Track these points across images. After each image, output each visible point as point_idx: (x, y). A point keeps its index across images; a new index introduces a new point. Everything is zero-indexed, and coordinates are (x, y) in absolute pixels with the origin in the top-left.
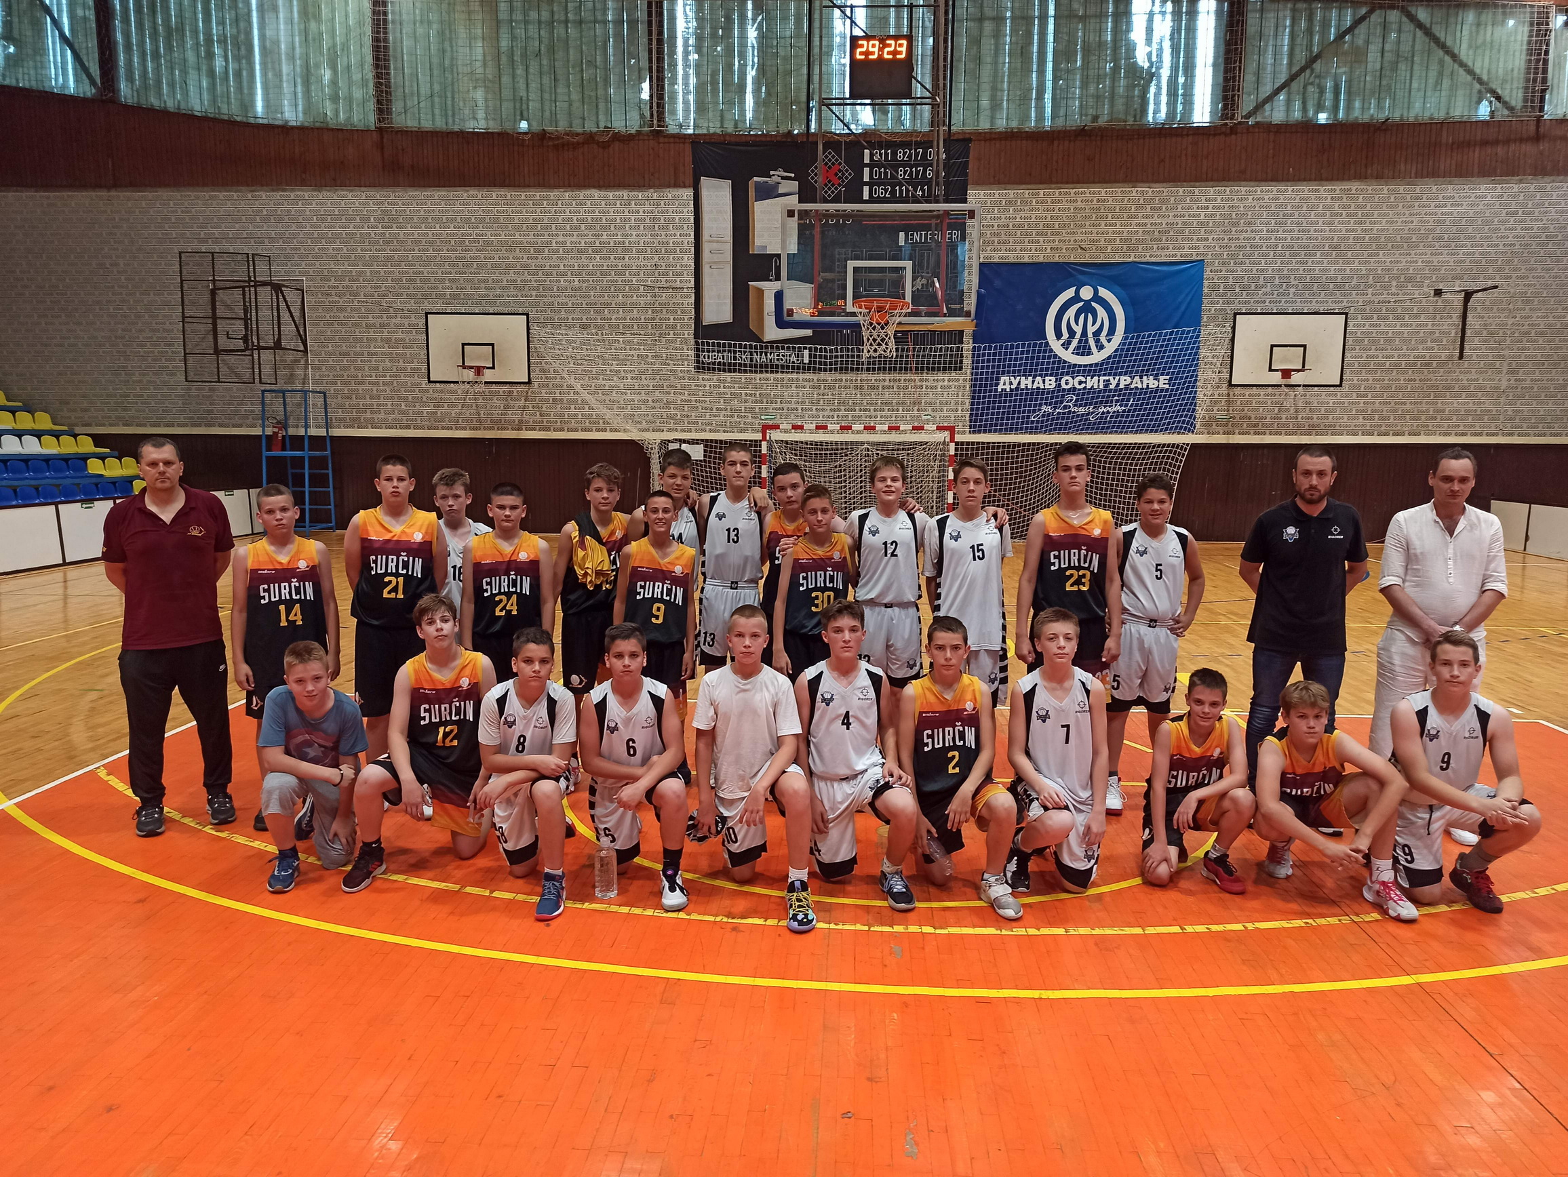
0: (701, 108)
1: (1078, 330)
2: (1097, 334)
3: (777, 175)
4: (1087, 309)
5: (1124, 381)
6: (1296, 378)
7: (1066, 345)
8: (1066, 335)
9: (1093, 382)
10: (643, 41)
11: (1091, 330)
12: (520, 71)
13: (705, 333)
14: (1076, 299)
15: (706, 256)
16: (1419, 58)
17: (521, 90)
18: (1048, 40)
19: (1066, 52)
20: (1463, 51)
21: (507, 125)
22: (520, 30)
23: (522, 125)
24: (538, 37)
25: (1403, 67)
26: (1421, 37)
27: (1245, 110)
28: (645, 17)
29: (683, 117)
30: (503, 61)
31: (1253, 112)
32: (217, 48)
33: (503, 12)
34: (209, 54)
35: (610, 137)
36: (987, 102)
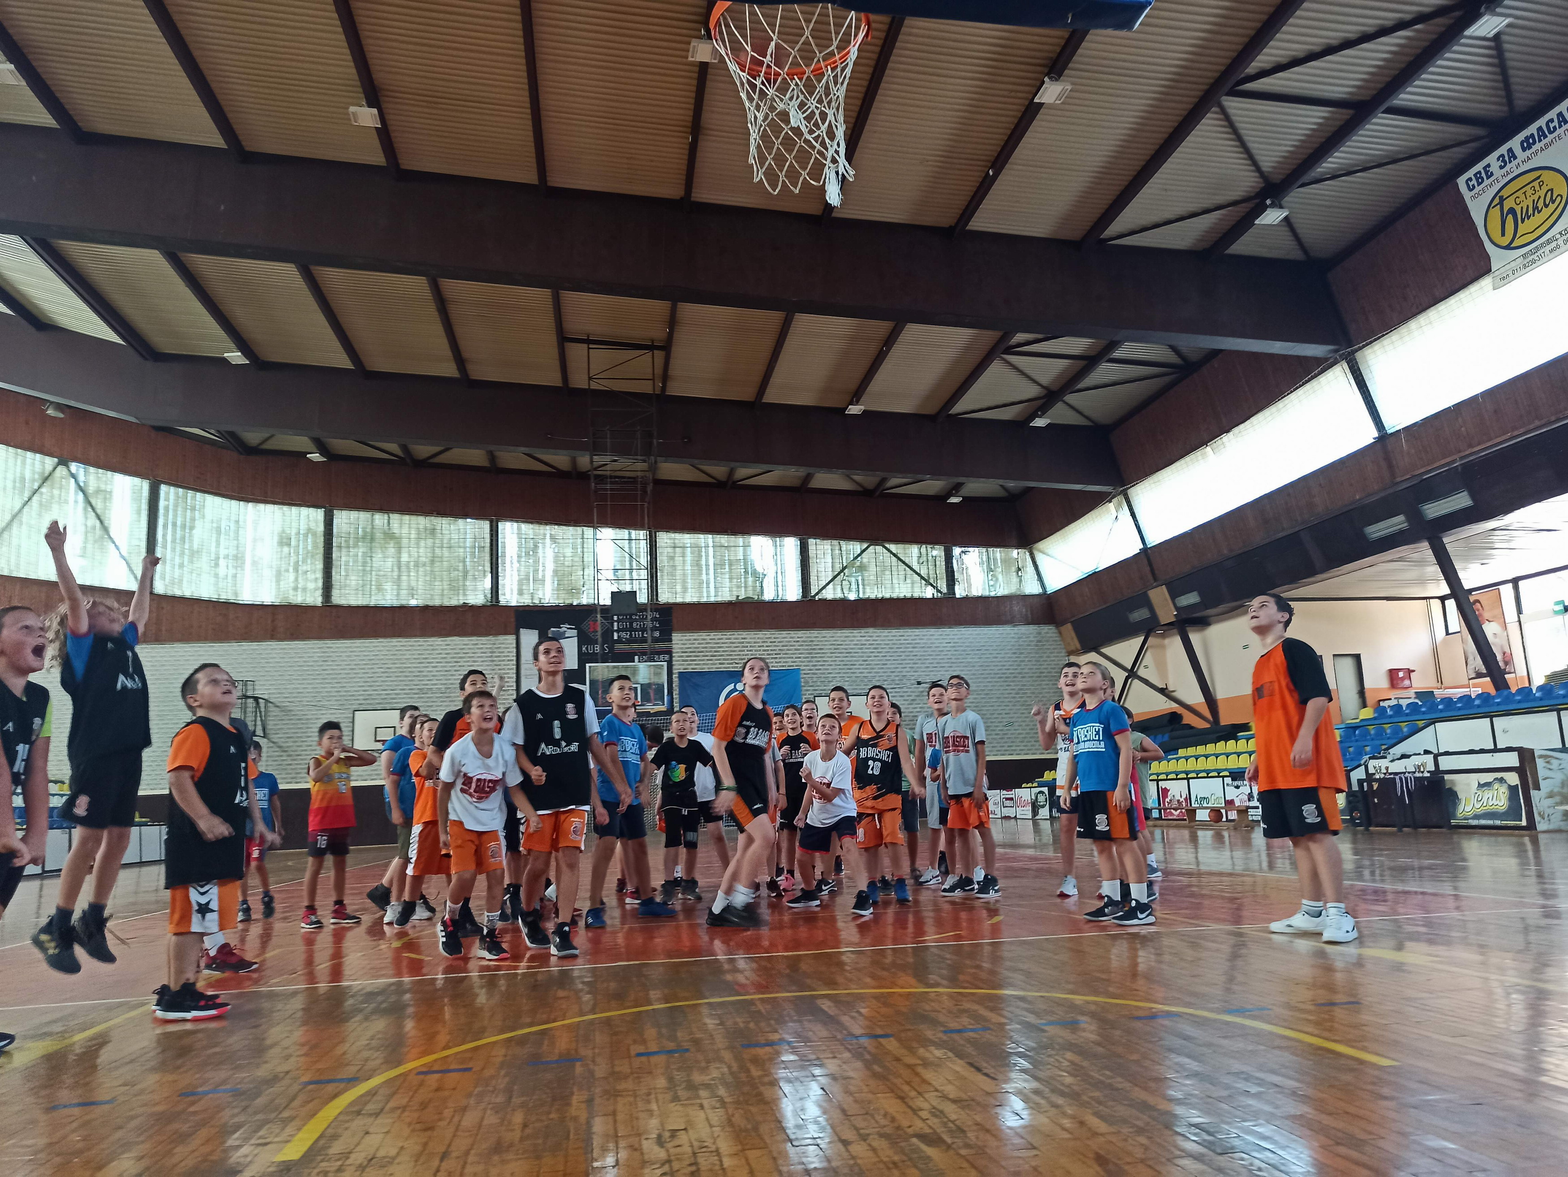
0: (521, 593)
3: (564, 628)
10: (487, 557)
12: (413, 574)
14: (735, 690)
16: (894, 569)
17: (413, 584)
18: (710, 558)
19: (719, 565)
20: (916, 566)
21: (404, 603)
22: (414, 551)
23: (413, 602)
24: (423, 554)
25: (888, 573)
26: (894, 559)
27: (813, 593)
28: (488, 545)
29: (510, 597)
30: (404, 569)
31: (817, 594)
32: (222, 562)
33: (405, 541)
34: (217, 565)
35: (467, 608)
36: (679, 588)
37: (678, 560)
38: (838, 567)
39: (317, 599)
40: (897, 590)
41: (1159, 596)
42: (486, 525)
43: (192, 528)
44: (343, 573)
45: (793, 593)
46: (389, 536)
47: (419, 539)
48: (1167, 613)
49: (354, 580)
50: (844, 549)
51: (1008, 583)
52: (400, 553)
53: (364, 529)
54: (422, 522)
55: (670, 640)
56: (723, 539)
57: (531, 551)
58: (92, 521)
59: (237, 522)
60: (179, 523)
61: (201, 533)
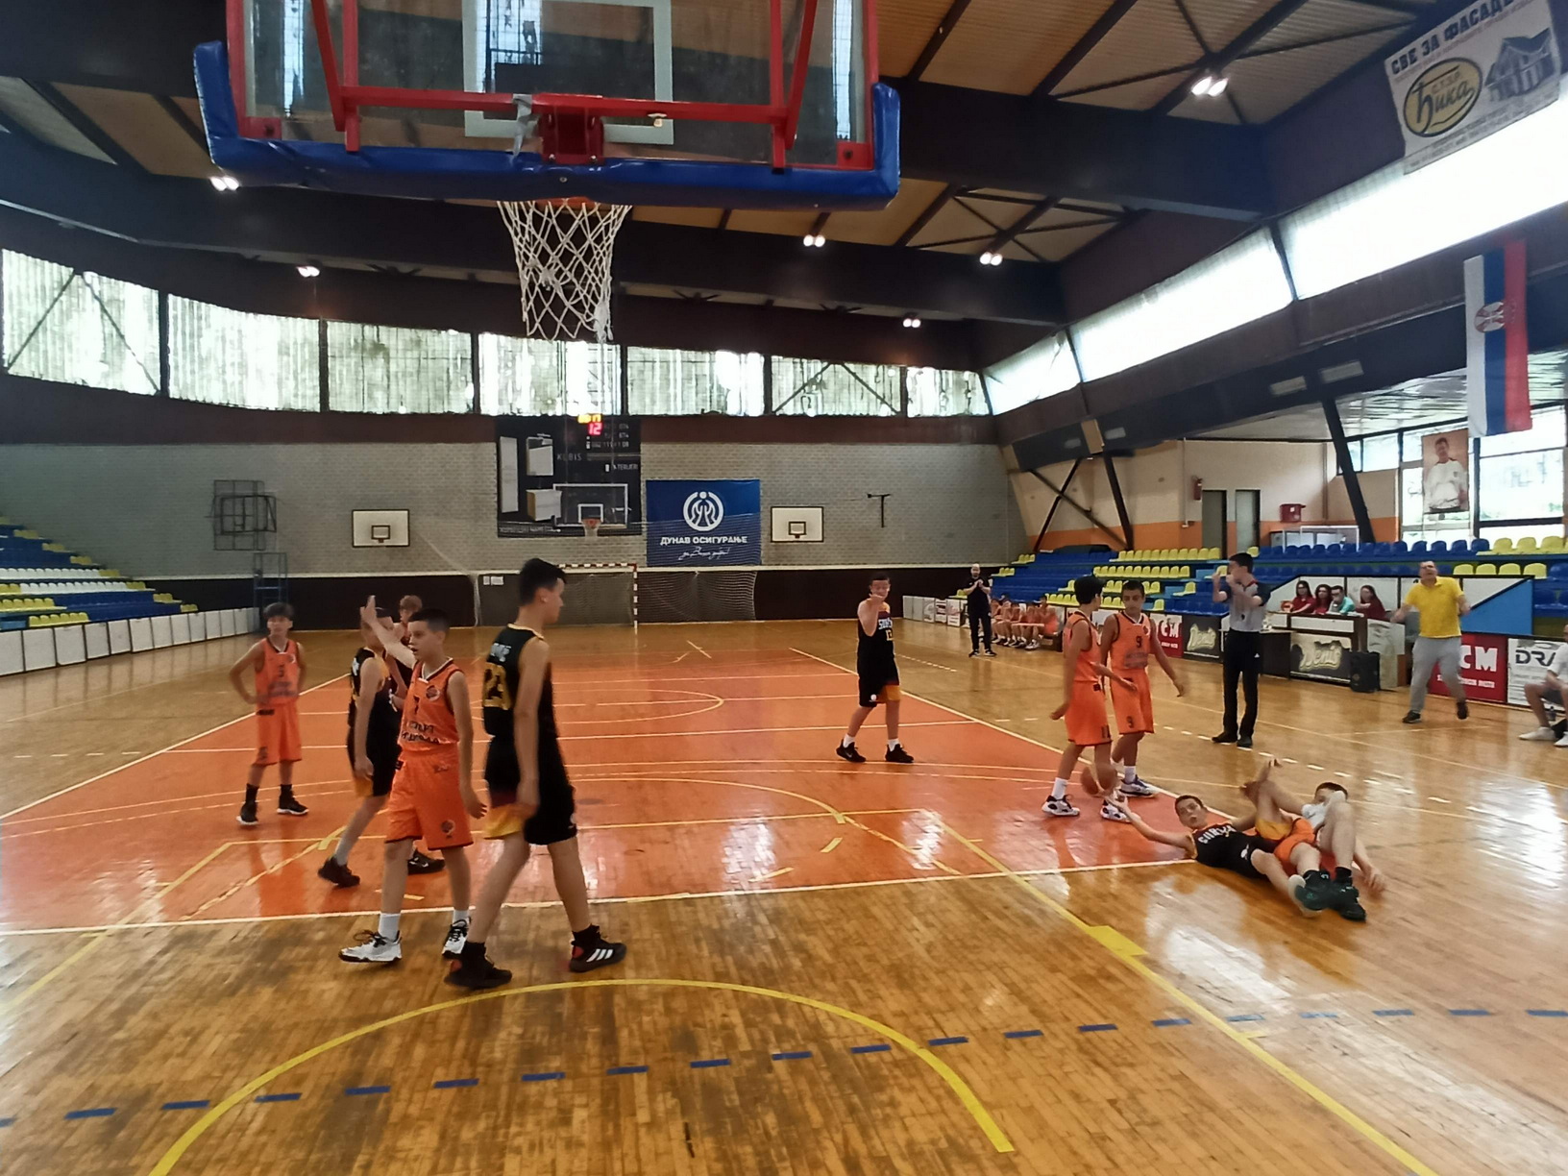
0: (500, 402)
1: (700, 513)
2: (709, 516)
3: (541, 436)
4: (704, 503)
5: (725, 539)
6: (802, 538)
7: (694, 522)
8: (694, 516)
9: (709, 540)
10: (469, 368)
11: (707, 513)
12: (401, 383)
13: (503, 517)
14: (698, 498)
15: (504, 477)
16: (852, 387)
17: (402, 392)
18: (677, 372)
19: (687, 379)
20: (872, 385)
21: (394, 410)
22: (401, 362)
23: (402, 410)
24: (412, 366)
25: (846, 391)
26: (853, 378)
27: (774, 409)
28: (469, 357)
29: (490, 407)
30: (392, 378)
31: (778, 410)
32: (228, 369)
33: (392, 353)
34: (224, 372)
35: (450, 417)
36: (648, 400)
37: (648, 374)
38: (799, 384)
39: (315, 406)
40: (854, 408)
41: (1091, 429)
42: (467, 337)
43: (200, 336)
44: (338, 381)
45: (756, 409)
46: (378, 348)
47: (405, 350)
48: (1096, 444)
49: (348, 388)
50: (805, 366)
51: (958, 404)
52: (388, 363)
53: (356, 341)
54: (407, 333)
55: (639, 450)
56: (692, 355)
57: (509, 361)
58: (109, 328)
59: (240, 331)
60: (188, 332)
61: (208, 342)
